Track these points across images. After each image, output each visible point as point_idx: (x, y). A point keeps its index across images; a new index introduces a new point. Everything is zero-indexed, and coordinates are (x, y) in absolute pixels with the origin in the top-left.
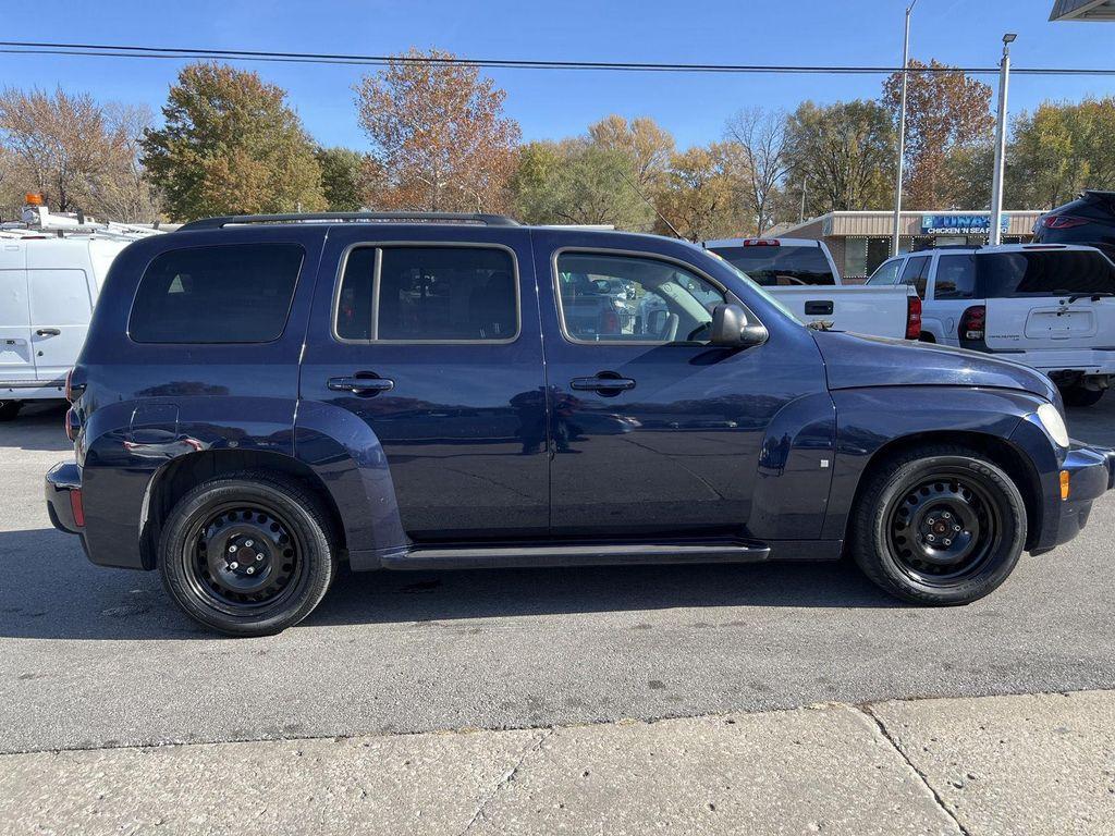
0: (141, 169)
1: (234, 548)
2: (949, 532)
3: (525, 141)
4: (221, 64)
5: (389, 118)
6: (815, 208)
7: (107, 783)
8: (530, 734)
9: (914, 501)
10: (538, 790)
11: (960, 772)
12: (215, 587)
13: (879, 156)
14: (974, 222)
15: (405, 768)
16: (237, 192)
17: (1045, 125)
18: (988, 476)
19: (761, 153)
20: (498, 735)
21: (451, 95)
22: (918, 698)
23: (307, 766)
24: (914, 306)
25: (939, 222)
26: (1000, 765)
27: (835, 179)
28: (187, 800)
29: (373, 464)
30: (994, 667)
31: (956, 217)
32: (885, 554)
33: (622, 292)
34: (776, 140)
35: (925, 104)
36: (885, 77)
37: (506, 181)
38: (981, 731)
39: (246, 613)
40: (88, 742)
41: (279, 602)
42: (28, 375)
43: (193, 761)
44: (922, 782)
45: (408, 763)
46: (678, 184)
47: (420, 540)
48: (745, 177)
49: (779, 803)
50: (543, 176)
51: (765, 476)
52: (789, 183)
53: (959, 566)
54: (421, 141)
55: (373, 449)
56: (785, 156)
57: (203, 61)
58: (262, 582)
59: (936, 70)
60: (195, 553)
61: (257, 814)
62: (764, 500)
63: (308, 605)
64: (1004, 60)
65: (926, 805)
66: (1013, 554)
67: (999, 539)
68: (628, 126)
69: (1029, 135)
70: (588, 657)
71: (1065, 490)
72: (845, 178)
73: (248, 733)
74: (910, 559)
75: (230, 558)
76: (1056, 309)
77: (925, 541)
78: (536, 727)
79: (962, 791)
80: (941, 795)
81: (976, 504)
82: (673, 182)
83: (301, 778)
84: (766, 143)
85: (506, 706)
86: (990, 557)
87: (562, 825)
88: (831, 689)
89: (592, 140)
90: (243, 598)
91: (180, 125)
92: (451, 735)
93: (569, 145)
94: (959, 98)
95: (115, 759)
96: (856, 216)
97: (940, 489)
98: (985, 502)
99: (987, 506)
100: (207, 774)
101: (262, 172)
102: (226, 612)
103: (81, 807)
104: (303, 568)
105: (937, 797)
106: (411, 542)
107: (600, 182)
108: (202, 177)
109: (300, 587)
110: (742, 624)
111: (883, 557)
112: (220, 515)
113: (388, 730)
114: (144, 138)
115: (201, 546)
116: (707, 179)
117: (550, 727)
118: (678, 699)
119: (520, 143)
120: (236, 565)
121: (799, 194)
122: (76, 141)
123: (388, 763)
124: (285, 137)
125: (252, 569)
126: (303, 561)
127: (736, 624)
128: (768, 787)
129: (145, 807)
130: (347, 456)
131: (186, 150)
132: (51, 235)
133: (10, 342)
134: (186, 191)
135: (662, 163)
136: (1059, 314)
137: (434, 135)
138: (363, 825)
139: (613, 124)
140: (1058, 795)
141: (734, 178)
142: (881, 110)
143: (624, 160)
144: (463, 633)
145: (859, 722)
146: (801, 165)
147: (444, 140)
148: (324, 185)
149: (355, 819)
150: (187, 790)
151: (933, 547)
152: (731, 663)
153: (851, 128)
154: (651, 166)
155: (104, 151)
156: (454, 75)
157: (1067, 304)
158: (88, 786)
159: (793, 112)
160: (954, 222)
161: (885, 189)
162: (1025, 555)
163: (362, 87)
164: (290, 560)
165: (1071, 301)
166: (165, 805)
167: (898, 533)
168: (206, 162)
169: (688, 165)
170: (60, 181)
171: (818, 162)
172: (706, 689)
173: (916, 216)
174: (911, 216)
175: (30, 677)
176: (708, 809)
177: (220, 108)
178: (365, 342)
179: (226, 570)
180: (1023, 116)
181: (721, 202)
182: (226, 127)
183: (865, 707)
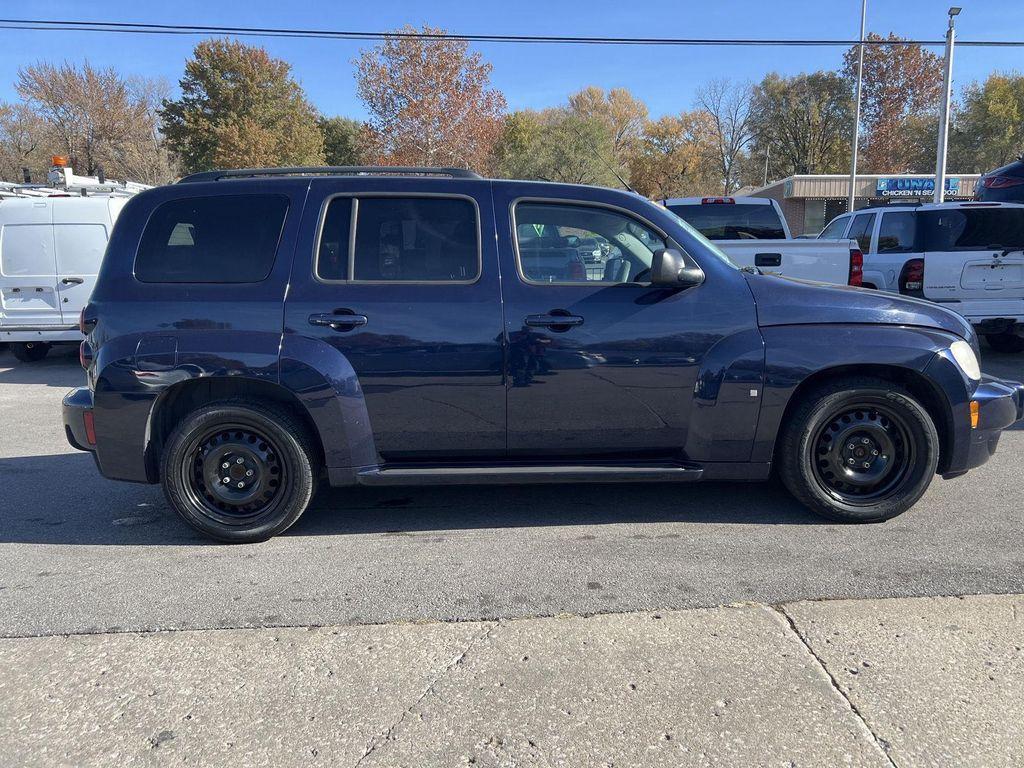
0: (161, 137)
1: (227, 465)
2: (867, 455)
3: (509, 110)
4: (232, 40)
5: (385, 89)
6: (778, 172)
7: (109, 662)
8: (479, 625)
9: (836, 428)
10: (483, 671)
11: (856, 660)
12: (210, 498)
13: (838, 123)
14: (926, 184)
15: (368, 652)
16: (246, 158)
17: (995, 95)
18: (904, 405)
19: (728, 121)
20: (451, 626)
21: (441, 68)
22: (826, 599)
23: (282, 649)
24: (856, 258)
25: (893, 185)
26: (894, 655)
27: (797, 145)
28: (177, 676)
29: (351, 393)
30: (898, 574)
31: (909, 180)
32: (810, 477)
33: (597, 249)
34: (742, 109)
35: (882, 75)
36: (846, 49)
37: (492, 148)
38: (879, 627)
39: (236, 522)
40: (93, 628)
41: (266, 513)
42: (55, 319)
43: (185, 644)
44: (822, 668)
45: (370, 648)
46: (651, 150)
47: (392, 459)
48: (714, 143)
49: (693, 684)
50: (525, 143)
51: (700, 405)
52: (754, 149)
53: (877, 487)
54: (415, 110)
55: (350, 379)
56: (751, 123)
57: (216, 38)
58: (250, 496)
59: (894, 43)
60: (192, 469)
61: (237, 688)
62: (700, 428)
63: (291, 517)
64: (950, 32)
65: (824, 687)
66: (926, 477)
67: (913, 462)
68: (605, 96)
69: (979, 103)
70: (536, 562)
71: (975, 419)
72: (807, 144)
73: (233, 621)
74: (833, 481)
75: (222, 473)
76: (990, 262)
77: (846, 465)
78: (485, 620)
79: (856, 676)
80: (837, 680)
81: (893, 431)
82: (646, 148)
83: (277, 660)
84: (733, 112)
85: (460, 602)
86: (906, 479)
87: (500, 700)
88: (750, 590)
89: (572, 109)
90: (234, 509)
91: (195, 96)
92: (410, 626)
93: (550, 115)
94: (915, 69)
95: (117, 643)
96: (816, 180)
97: (860, 417)
98: (901, 429)
99: (903, 433)
100: (196, 655)
101: (268, 139)
102: (219, 521)
103: (85, 681)
104: (287, 484)
105: (834, 682)
106: (383, 461)
107: (577, 148)
108: (215, 144)
109: (285, 500)
110: (677, 536)
111: (807, 478)
112: (215, 436)
113: (355, 621)
114: (163, 109)
115: (198, 462)
116: (678, 146)
117: (497, 619)
118: (613, 597)
119: (505, 112)
120: (228, 479)
121: (763, 159)
122: (101, 111)
123: (354, 648)
124: (291, 107)
125: (242, 484)
126: (287, 478)
127: (670, 536)
128: (684, 671)
129: (140, 681)
130: (328, 386)
131: (201, 119)
132: (75, 194)
133: (39, 290)
134: (200, 156)
135: (636, 131)
136: (993, 267)
137: (426, 105)
138: (328, 698)
139: (591, 94)
140: (943, 681)
141: (703, 145)
142: (841, 81)
143: (600, 128)
144: (427, 541)
145: (771, 618)
146: (765, 132)
147: (435, 109)
148: (325, 151)
149: (321, 692)
150: (178, 669)
151: (853, 469)
152: (663, 569)
153: (813, 98)
154: (626, 133)
155: (128, 121)
156: (445, 50)
157: (1000, 257)
158: (92, 663)
159: (759, 82)
160: (907, 185)
161: (844, 155)
162: (937, 478)
163: (360, 61)
164: (276, 477)
165: (1004, 255)
166: (158, 680)
167: (822, 457)
168: (218, 130)
169: (661, 133)
170: (87, 148)
171: (781, 130)
172: (638, 590)
173: (871, 179)
174: (866, 180)
175: (47, 574)
176: (630, 688)
177: (232, 81)
178: (342, 282)
179: (218, 485)
180: (974, 86)
181: (691, 167)
182: (236, 98)
183: (778, 606)
